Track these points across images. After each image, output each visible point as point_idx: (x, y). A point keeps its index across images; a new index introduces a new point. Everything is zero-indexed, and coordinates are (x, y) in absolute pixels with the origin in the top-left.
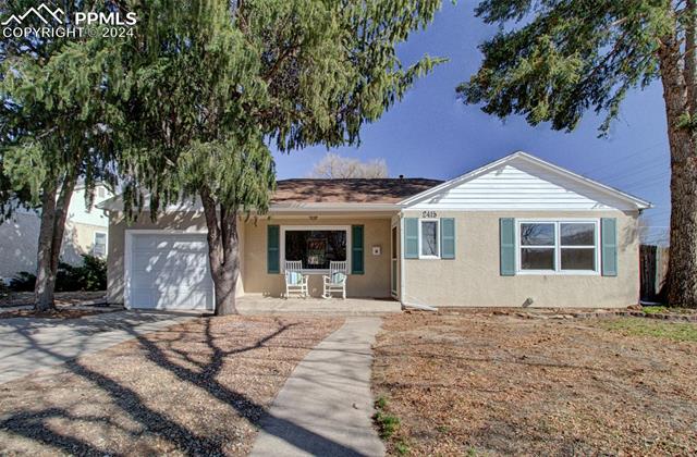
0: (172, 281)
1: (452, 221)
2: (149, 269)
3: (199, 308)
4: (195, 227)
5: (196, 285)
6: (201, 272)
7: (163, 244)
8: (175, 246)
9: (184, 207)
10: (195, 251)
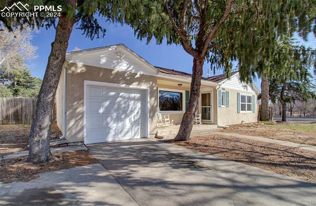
0: (118, 119)
1: (228, 92)
2: (101, 111)
3: (136, 137)
4: (137, 83)
5: (135, 122)
6: (138, 113)
7: (112, 94)
8: (120, 95)
9: (130, 69)
10: (134, 99)
